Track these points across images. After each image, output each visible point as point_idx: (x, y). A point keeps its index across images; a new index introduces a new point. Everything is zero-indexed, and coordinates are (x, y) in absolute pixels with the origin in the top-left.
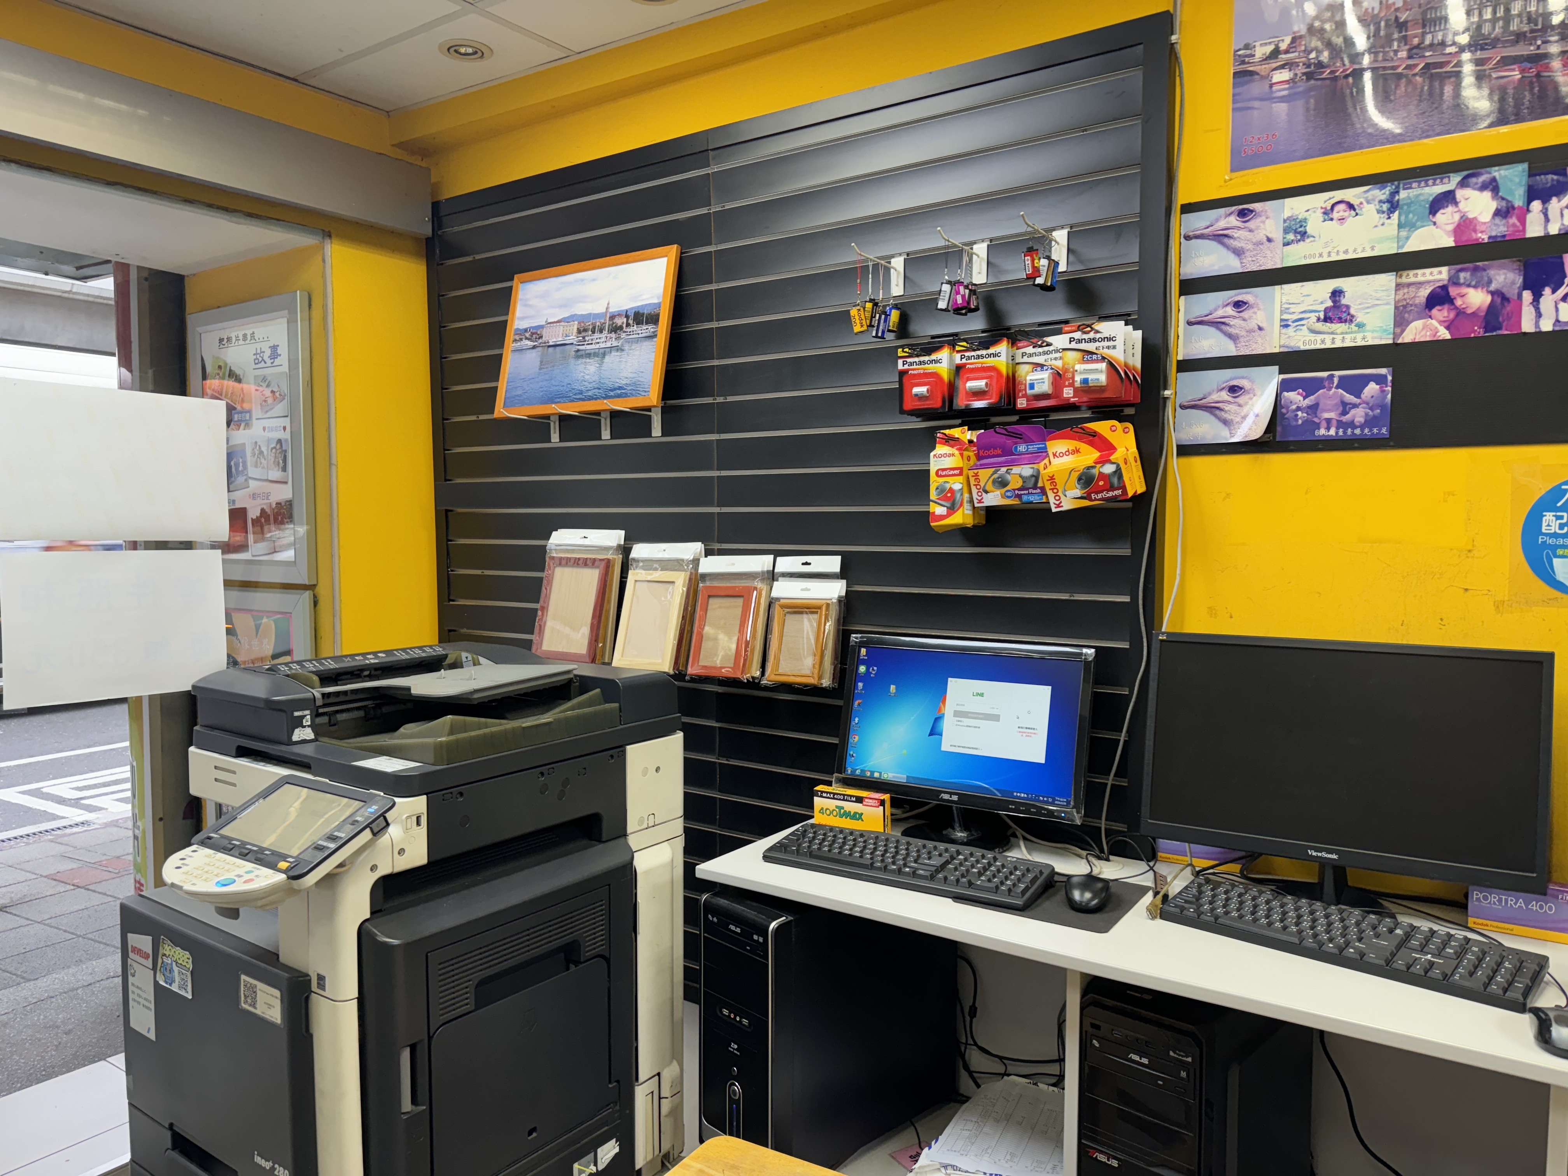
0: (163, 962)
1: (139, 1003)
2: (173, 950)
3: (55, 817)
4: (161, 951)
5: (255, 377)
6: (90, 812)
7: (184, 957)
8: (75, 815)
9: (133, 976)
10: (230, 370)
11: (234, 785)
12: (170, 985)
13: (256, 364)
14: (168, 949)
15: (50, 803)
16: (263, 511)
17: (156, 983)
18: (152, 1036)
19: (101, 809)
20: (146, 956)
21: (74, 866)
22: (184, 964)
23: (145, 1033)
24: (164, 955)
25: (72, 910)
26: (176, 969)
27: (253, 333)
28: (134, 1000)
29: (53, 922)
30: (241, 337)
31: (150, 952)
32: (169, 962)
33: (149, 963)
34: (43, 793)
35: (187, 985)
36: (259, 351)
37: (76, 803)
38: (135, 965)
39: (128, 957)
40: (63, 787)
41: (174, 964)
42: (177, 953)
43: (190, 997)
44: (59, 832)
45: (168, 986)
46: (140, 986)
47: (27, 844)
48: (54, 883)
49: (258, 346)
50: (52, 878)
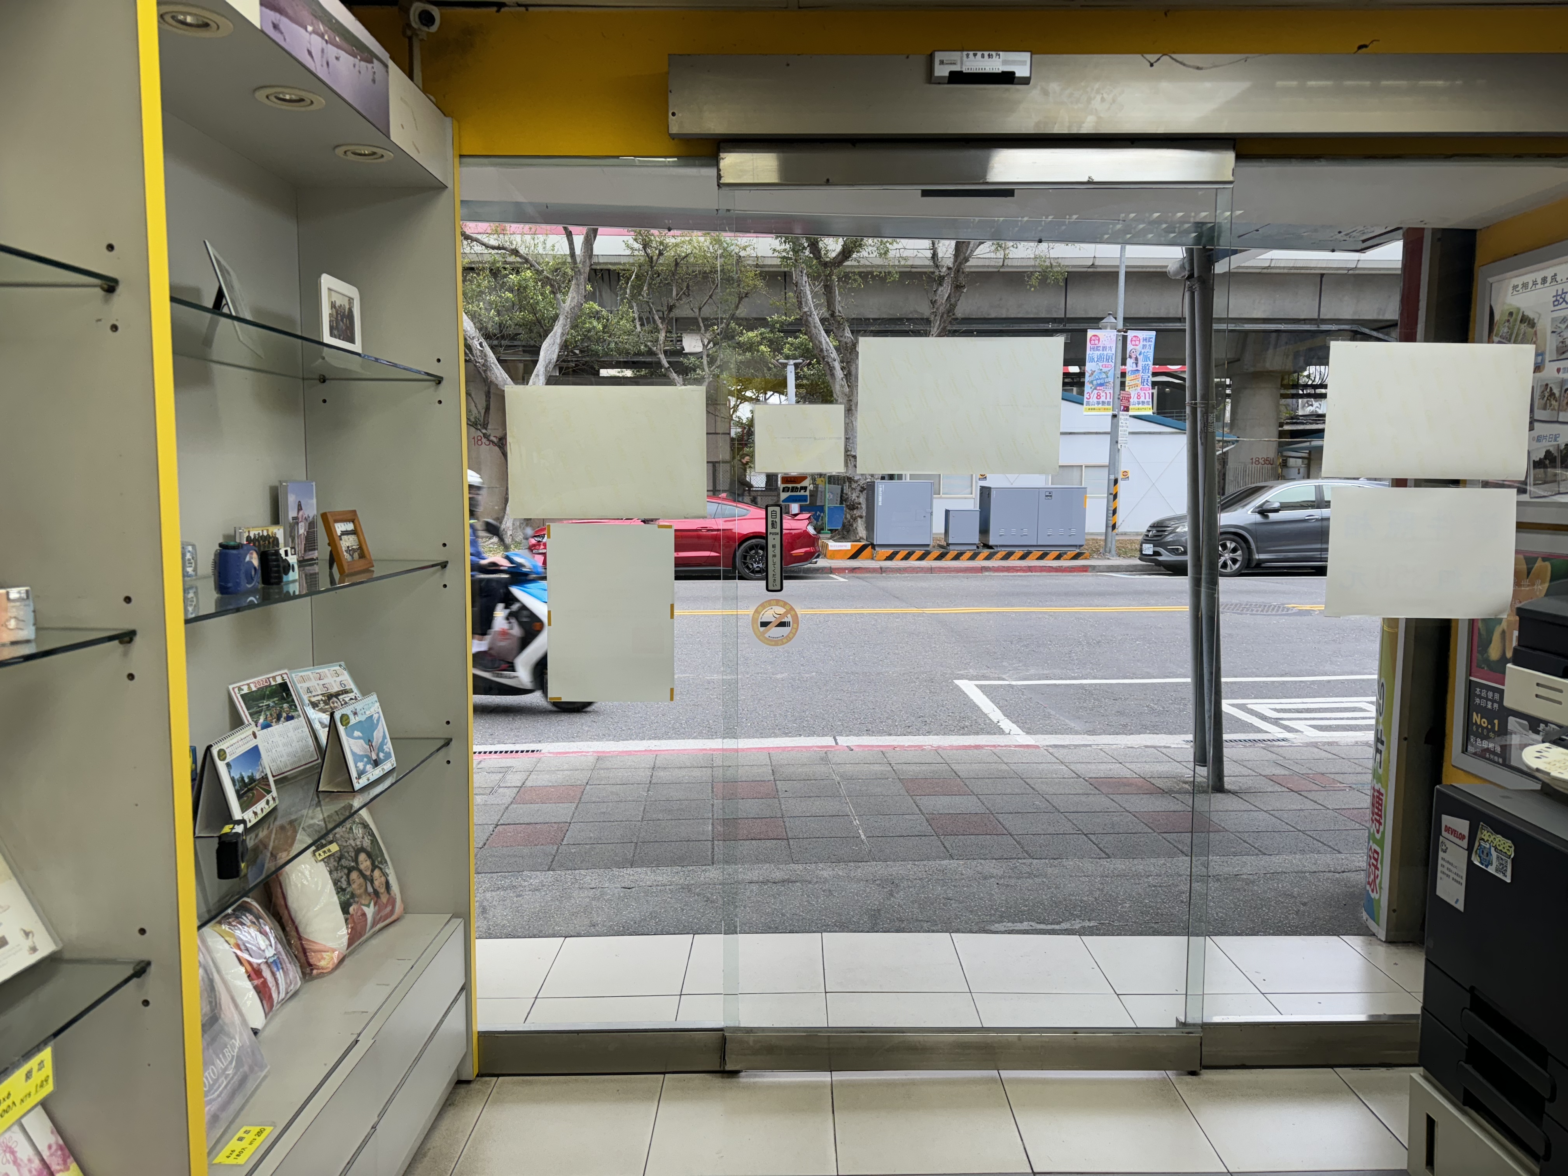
0: (1480, 845)
1: (1448, 876)
2: (1492, 837)
3: (1260, 731)
4: (1479, 836)
5: (1553, 319)
6: (1289, 732)
7: (1506, 845)
8: (1276, 732)
9: (1445, 852)
10: (1523, 316)
11: (1560, 703)
12: (1487, 866)
13: (1554, 306)
14: (1485, 834)
15: (1254, 718)
16: (1548, 452)
17: (1470, 863)
18: (1460, 906)
19: (1297, 731)
20: (1462, 837)
21: (1287, 773)
22: (1505, 851)
23: (1453, 903)
24: (1483, 839)
25: (1289, 807)
26: (1494, 854)
27: (1555, 275)
28: (1443, 873)
29: (1276, 813)
30: (1539, 281)
31: (1467, 834)
32: (1488, 846)
33: (1465, 843)
34: (1248, 709)
35: (1506, 870)
36: (1560, 292)
37: (1276, 722)
38: (1447, 842)
39: (1440, 834)
40: (1264, 706)
41: (1493, 849)
42: (1497, 840)
43: (1509, 881)
44: (1269, 743)
45: (1483, 867)
46: (1451, 861)
47: (1245, 747)
48: (1272, 783)
49: (1560, 287)
50: (1270, 778)
